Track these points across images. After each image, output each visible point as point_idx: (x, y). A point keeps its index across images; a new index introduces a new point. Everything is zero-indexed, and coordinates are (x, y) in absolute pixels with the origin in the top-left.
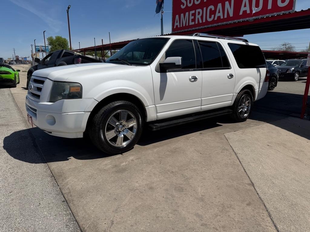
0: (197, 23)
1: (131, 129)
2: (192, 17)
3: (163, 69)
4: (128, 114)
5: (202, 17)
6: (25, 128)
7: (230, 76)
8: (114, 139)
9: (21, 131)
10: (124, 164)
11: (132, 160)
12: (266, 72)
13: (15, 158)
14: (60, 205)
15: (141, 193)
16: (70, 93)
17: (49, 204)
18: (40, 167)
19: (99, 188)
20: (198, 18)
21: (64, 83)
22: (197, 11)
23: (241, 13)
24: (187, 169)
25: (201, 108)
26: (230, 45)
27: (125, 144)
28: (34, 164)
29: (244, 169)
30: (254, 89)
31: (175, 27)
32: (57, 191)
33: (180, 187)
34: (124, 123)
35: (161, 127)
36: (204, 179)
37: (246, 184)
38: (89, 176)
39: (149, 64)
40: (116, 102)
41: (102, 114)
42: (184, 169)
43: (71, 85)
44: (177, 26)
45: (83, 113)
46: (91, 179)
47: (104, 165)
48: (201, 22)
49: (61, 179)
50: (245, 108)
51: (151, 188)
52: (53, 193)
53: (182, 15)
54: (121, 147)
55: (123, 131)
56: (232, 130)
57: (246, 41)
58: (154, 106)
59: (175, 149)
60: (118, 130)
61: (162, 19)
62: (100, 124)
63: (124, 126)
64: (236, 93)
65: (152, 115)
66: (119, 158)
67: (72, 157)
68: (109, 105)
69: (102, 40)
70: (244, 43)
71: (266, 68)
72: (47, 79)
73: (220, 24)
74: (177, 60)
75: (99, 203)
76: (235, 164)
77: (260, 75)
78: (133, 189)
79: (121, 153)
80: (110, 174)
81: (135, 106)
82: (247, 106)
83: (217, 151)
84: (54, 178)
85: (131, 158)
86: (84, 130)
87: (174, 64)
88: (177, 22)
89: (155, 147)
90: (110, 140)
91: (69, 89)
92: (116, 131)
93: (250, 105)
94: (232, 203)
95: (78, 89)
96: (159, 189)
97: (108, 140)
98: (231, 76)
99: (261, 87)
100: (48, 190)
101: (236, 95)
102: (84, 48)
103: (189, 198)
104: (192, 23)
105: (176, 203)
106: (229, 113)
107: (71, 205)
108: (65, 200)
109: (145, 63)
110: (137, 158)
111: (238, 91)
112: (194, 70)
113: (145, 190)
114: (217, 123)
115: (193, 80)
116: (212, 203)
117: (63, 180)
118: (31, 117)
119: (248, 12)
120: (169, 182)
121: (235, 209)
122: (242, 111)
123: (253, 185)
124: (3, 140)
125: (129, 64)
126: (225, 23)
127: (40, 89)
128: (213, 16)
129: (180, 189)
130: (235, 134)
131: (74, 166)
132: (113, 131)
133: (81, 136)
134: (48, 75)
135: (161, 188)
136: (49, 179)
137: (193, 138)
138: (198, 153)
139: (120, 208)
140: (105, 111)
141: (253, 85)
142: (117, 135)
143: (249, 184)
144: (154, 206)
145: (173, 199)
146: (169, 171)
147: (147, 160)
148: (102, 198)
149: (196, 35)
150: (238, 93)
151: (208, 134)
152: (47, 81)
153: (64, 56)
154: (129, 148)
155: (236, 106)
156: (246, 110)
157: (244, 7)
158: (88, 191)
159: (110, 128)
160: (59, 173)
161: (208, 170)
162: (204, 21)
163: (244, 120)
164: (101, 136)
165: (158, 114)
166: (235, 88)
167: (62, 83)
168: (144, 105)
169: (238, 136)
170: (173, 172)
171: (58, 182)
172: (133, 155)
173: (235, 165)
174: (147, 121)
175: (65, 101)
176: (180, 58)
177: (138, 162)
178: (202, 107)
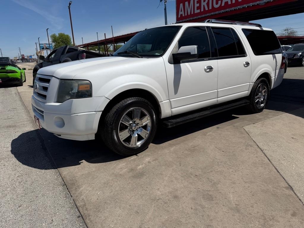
0: (202, 10)
1: (145, 127)
2: (197, 5)
3: (176, 59)
4: (142, 111)
5: (208, 4)
6: (33, 129)
7: (246, 64)
8: (128, 140)
9: (28, 132)
10: (141, 167)
11: (149, 162)
12: (282, 58)
13: (23, 163)
14: (76, 222)
15: (165, 203)
16: (78, 92)
17: (63, 220)
18: (50, 174)
19: (117, 198)
20: (204, 6)
21: (72, 81)
24: (211, 171)
25: (217, 100)
26: (244, 30)
27: (139, 144)
28: (43, 171)
29: (276, 169)
30: (271, 77)
31: (179, 16)
32: (71, 203)
33: (208, 194)
34: (138, 121)
35: (176, 123)
36: (234, 183)
37: (283, 187)
38: (105, 183)
39: (161, 55)
40: (128, 99)
41: (115, 113)
42: (208, 171)
43: (80, 82)
44: (181, 15)
45: (94, 113)
46: (106, 187)
47: (119, 169)
48: (207, 9)
49: (74, 188)
50: (261, 98)
51: (176, 197)
52: (66, 206)
53: (187, 3)
54: (136, 148)
55: (137, 130)
56: (251, 122)
57: (259, 26)
58: (168, 101)
59: (193, 147)
60: (132, 129)
61: (165, 9)
62: (113, 124)
63: (137, 124)
64: (253, 82)
65: (166, 111)
66: (134, 160)
67: (83, 161)
68: (121, 103)
69: (105, 34)
70: (258, 28)
71: (281, 54)
72: (53, 78)
73: (227, 10)
74: (193, 49)
75: (120, 218)
76: (265, 162)
77: (276, 61)
78: (155, 198)
79: (136, 154)
80: (127, 180)
81: (149, 103)
82: (263, 96)
83: (240, 147)
84: (67, 187)
85: (147, 159)
86: (96, 131)
87: (189, 53)
88: (181, 11)
89: (171, 145)
90: (123, 141)
91: (77, 88)
92: (130, 130)
93: (266, 94)
94: (273, 213)
95: (88, 87)
96: (185, 197)
97: (122, 140)
98: (248, 64)
99: (277, 75)
100: (60, 202)
101: (252, 84)
102: (87, 43)
103: (222, 208)
104: (197, 11)
105: (208, 216)
106: (246, 104)
107: (87, 221)
108: (81, 214)
109: (157, 54)
110: (154, 159)
111: (254, 80)
112: (209, 60)
113: (169, 200)
114: (233, 115)
115: (209, 70)
116: (250, 214)
117: (76, 189)
118: (38, 119)
120: (195, 188)
121: (279, 222)
122: (258, 101)
123: (292, 188)
124: (10, 144)
125: (140, 56)
126: (233, 8)
127: (46, 89)
128: (220, 2)
129: (210, 198)
130: (254, 127)
131: (87, 172)
132: (127, 130)
133: (93, 138)
134: (54, 72)
135: (186, 197)
136: (61, 188)
137: (211, 133)
138: (220, 151)
139: (144, 225)
140: (117, 110)
141: (269, 73)
142: (131, 135)
143: (286, 188)
144: (183, 220)
145: (204, 211)
146: (192, 174)
147: (165, 161)
148: (122, 211)
149: (208, 22)
150: (255, 83)
151: (226, 128)
152: (53, 80)
153: (68, 52)
154: (144, 147)
155: (252, 96)
156: (262, 100)
158: (106, 203)
159: (124, 128)
160: (71, 180)
161: (236, 171)
162: (210, 8)
163: (260, 110)
164: (114, 137)
165: (173, 110)
166: (252, 77)
167: (70, 81)
168: (158, 101)
169: (259, 129)
170: (196, 175)
171: (71, 192)
172: (148, 156)
173: (264, 164)
174: (161, 118)
175: (73, 101)
176: (196, 46)
177: (156, 165)
178: (219, 99)
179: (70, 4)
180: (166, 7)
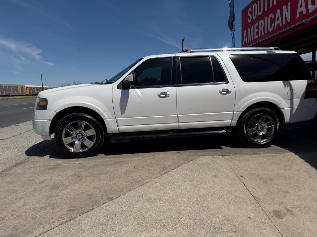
0: (260, 35)
1: (90, 138)
2: (256, 30)
3: (126, 86)
5: (264, 29)
8: (72, 144)
20: (261, 30)
22: (260, 22)
23: (298, 16)
30: (279, 107)
31: (244, 44)
34: (83, 132)
44: (245, 42)
45: (47, 120)
48: (263, 33)
50: (263, 131)
53: (249, 30)
55: (82, 139)
58: (115, 119)
60: (77, 137)
61: (233, 38)
64: (239, 111)
65: (112, 127)
73: (279, 32)
77: (291, 89)
82: (267, 129)
88: (245, 38)
92: (75, 138)
95: (45, 103)
97: (66, 144)
98: (228, 92)
99: (296, 105)
101: (238, 113)
104: (256, 37)
111: (242, 109)
115: (163, 96)
119: (305, 12)
122: (256, 134)
126: (283, 31)
128: (273, 25)
132: (71, 137)
141: (273, 102)
142: (75, 141)
149: (185, 52)
156: (264, 133)
157: (300, 8)
159: (68, 135)
162: (266, 32)
165: (120, 127)
166: (237, 106)
168: (102, 118)
174: (108, 133)
178: (181, 124)
179: (183, 40)
180: (235, 36)
